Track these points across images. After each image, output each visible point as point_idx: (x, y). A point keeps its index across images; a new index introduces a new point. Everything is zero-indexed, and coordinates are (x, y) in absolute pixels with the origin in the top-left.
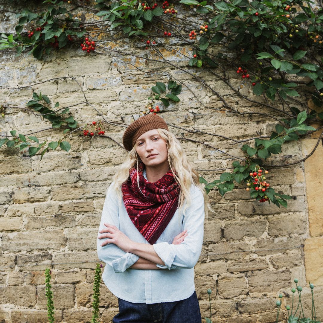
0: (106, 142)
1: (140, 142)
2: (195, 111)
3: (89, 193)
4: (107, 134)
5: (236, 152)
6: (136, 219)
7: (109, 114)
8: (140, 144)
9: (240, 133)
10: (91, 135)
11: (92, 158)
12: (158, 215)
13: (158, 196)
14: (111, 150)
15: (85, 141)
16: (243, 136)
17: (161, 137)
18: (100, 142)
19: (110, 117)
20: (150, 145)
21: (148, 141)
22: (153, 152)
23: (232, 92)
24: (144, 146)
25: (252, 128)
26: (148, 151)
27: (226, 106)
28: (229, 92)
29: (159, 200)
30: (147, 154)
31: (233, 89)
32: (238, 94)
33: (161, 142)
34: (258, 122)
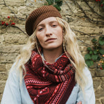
0: (16, 30)
1: (40, 27)
2: (69, 17)
3: (3, 60)
4: (16, 25)
5: (89, 42)
6: (35, 99)
7: (19, 13)
8: (40, 30)
9: (91, 32)
10: (6, 25)
11: (6, 39)
12: (56, 94)
13: (56, 77)
14: (19, 35)
15: (3, 28)
16: (93, 34)
17: (59, 24)
18: (12, 30)
19: (19, 15)
20: (49, 30)
21: (47, 26)
22: (51, 37)
23: (89, 9)
24: (44, 31)
25: (97, 30)
26: (47, 36)
27: (85, 16)
28: (87, 8)
29: (58, 81)
30: (46, 38)
31: (90, 7)
32: (92, 10)
33: (59, 29)
34: (100, 27)
